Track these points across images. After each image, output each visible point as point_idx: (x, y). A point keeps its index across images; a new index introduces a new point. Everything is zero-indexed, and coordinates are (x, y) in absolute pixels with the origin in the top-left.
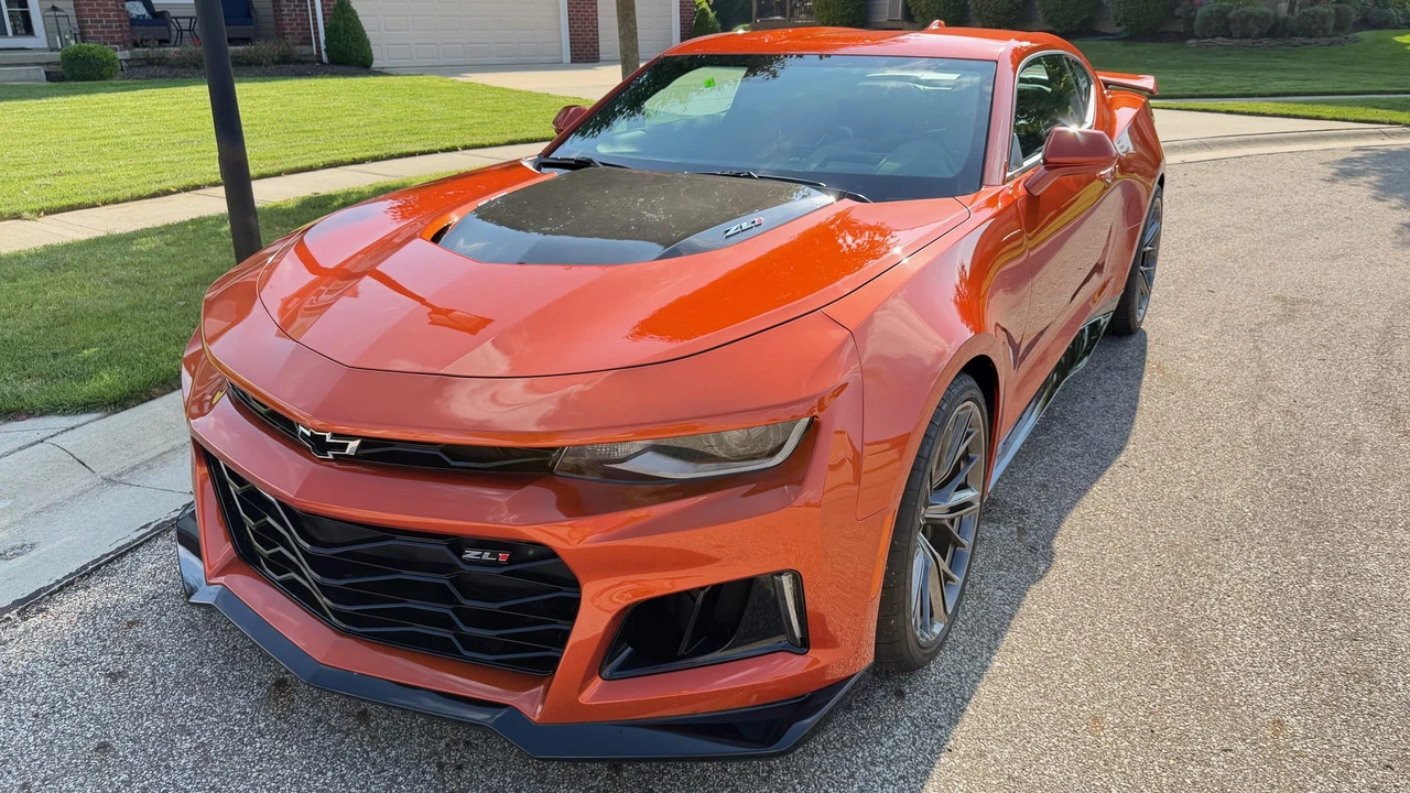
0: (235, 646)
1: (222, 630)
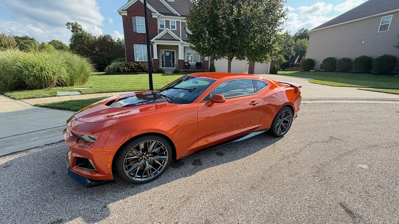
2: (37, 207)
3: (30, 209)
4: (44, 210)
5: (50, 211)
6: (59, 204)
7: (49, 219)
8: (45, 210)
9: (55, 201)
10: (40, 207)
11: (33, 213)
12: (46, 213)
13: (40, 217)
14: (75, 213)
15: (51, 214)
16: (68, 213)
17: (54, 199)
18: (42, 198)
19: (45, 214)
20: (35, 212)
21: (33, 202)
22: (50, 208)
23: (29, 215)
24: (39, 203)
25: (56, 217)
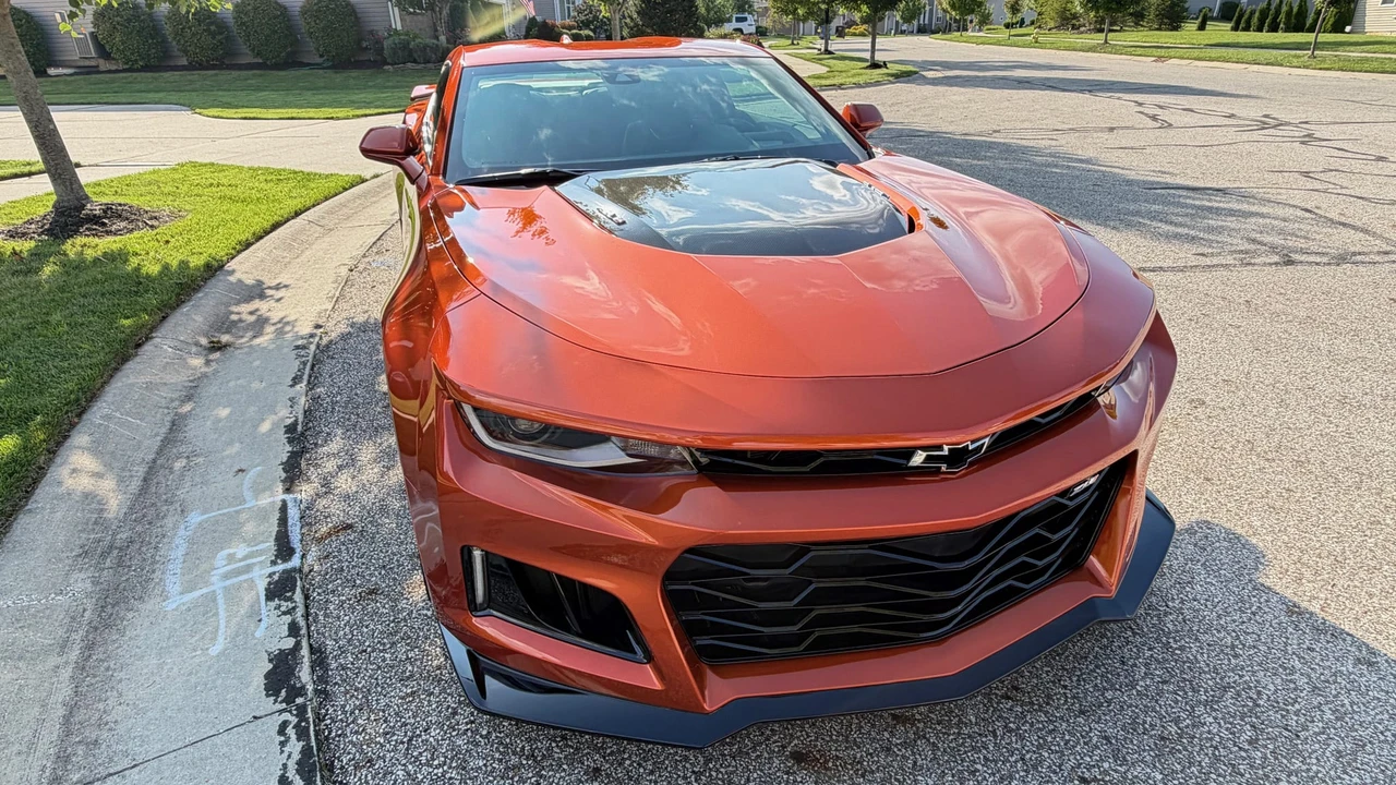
0: (693, 772)
1: (652, 773)
2: (1305, 728)
3: (1333, 747)
4: (1295, 689)
5: (1285, 669)
6: (1236, 656)
7: (1313, 650)
8: (1292, 686)
9: (1232, 678)
10: (1297, 713)
11: (1337, 719)
12: (1302, 674)
13: (1328, 682)
14: (1244, 589)
15: (1294, 653)
16: (1254, 609)
17: (1225, 689)
18: (1250, 743)
19: (1309, 677)
20: (1328, 715)
21: (1298, 764)
22: (1275, 674)
23: (1352, 729)
24: (1286, 733)
25: (1291, 633)
